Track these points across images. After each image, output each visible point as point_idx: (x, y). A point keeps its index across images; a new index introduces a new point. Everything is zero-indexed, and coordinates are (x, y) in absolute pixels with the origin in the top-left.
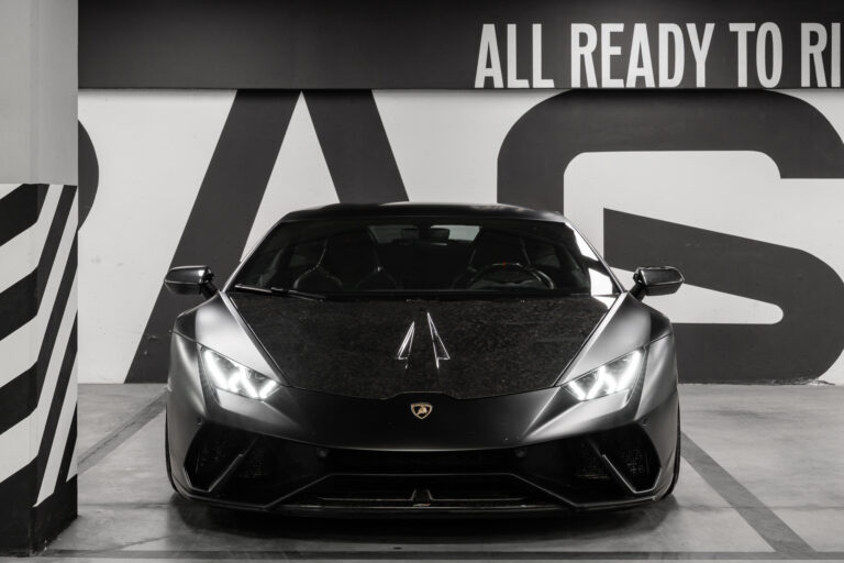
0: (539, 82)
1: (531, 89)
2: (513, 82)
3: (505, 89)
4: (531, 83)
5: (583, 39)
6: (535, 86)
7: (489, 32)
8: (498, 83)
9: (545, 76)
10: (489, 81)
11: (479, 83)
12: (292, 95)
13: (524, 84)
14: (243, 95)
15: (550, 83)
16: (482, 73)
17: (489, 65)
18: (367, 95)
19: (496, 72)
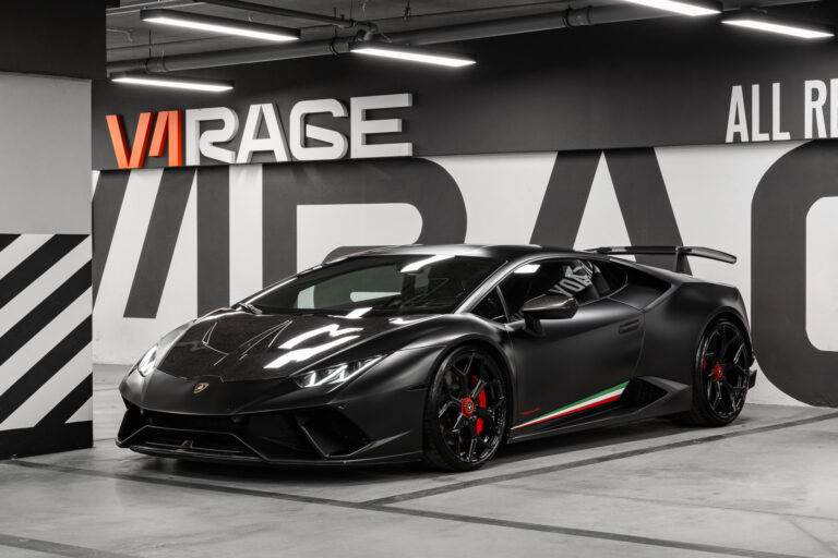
0: (778, 135)
1: (771, 142)
2: (757, 136)
3: (751, 142)
4: (771, 136)
5: (815, 94)
6: (775, 138)
7: (737, 92)
8: (745, 138)
9: (782, 130)
10: (737, 136)
11: (730, 138)
12: (595, 154)
13: (765, 137)
14: (562, 155)
15: (786, 136)
16: (731, 129)
17: (737, 122)
18: (650, 151)
19: (742, 128)
